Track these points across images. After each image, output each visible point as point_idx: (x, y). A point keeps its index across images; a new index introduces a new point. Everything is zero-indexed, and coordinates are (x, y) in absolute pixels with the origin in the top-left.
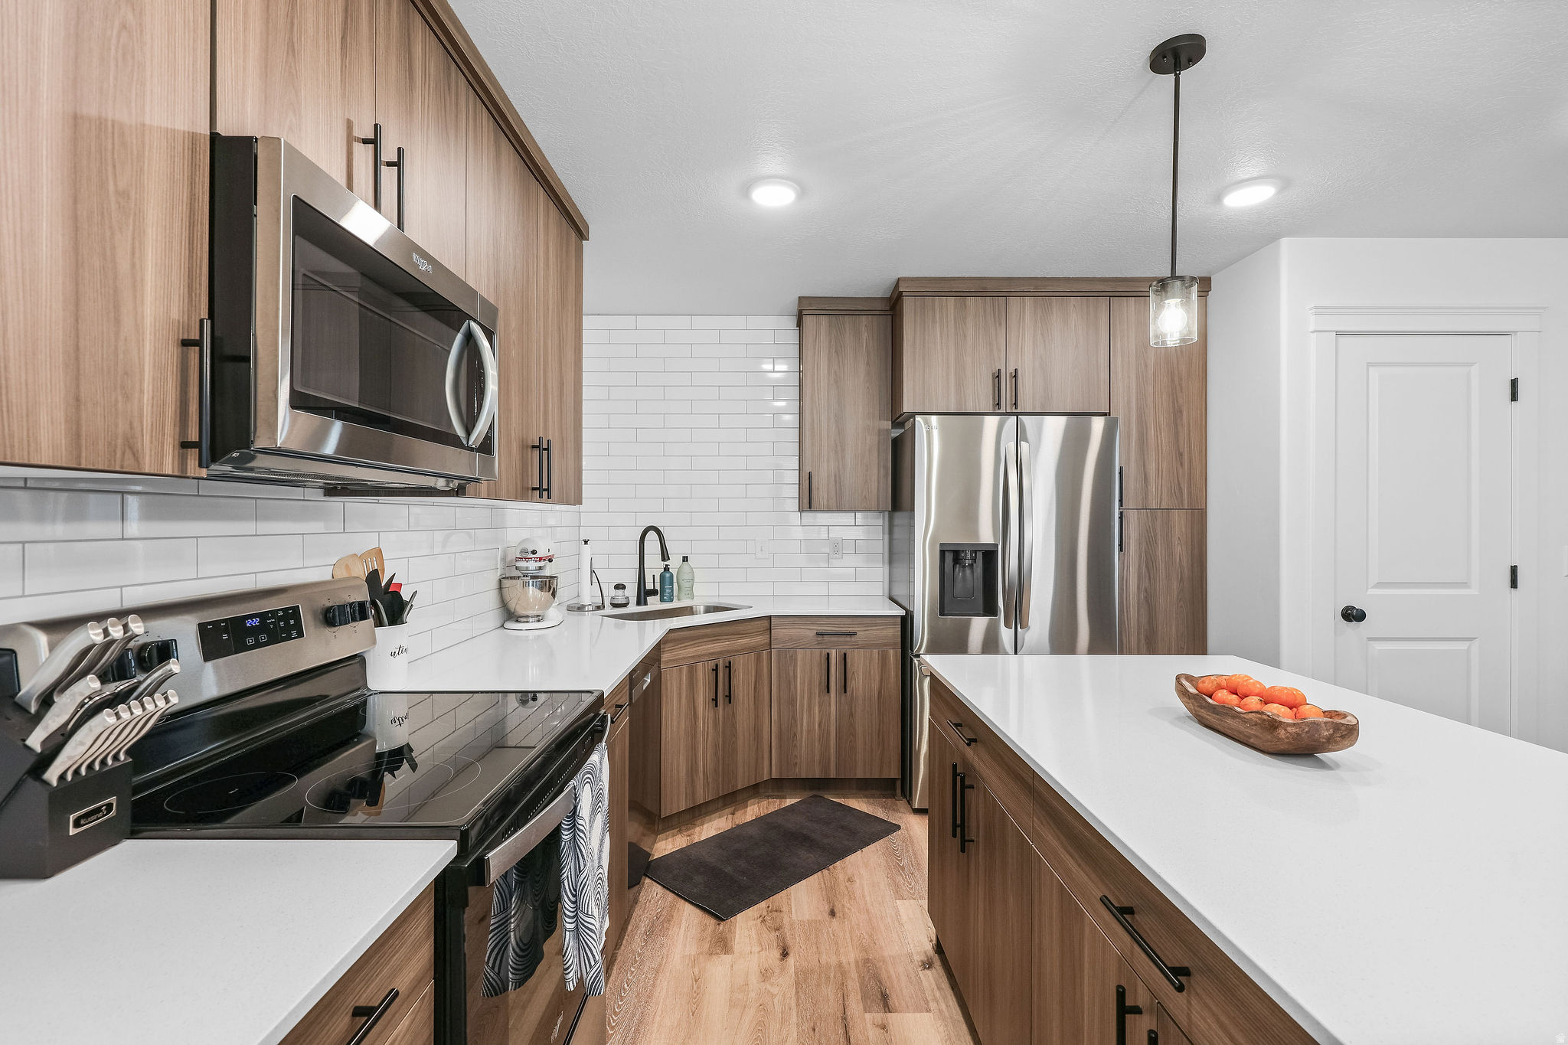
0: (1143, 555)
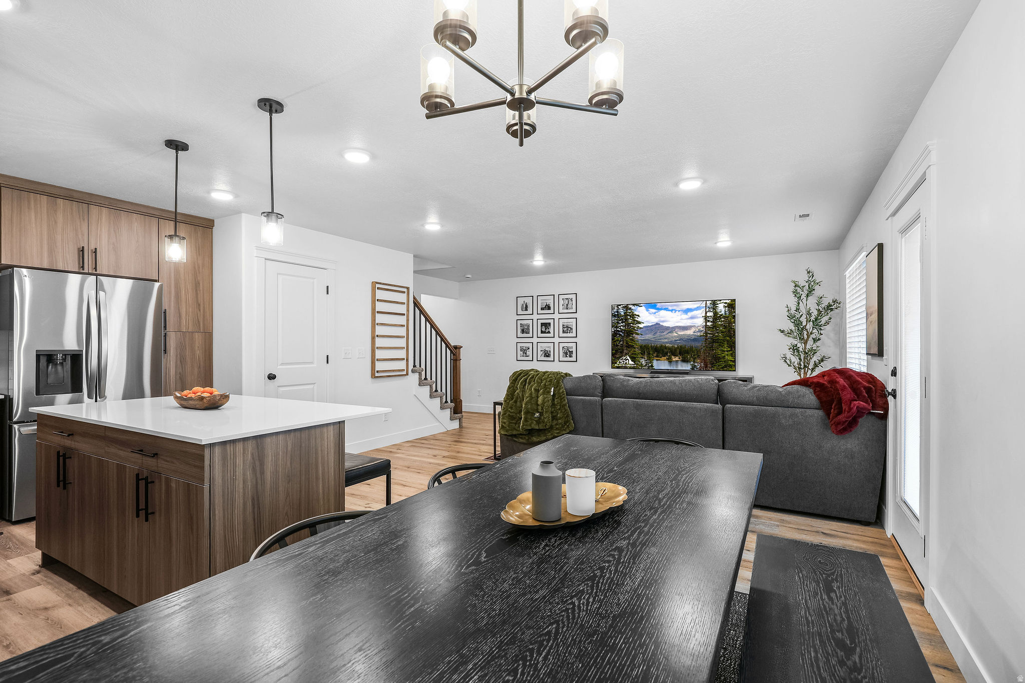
0: (179, 356)
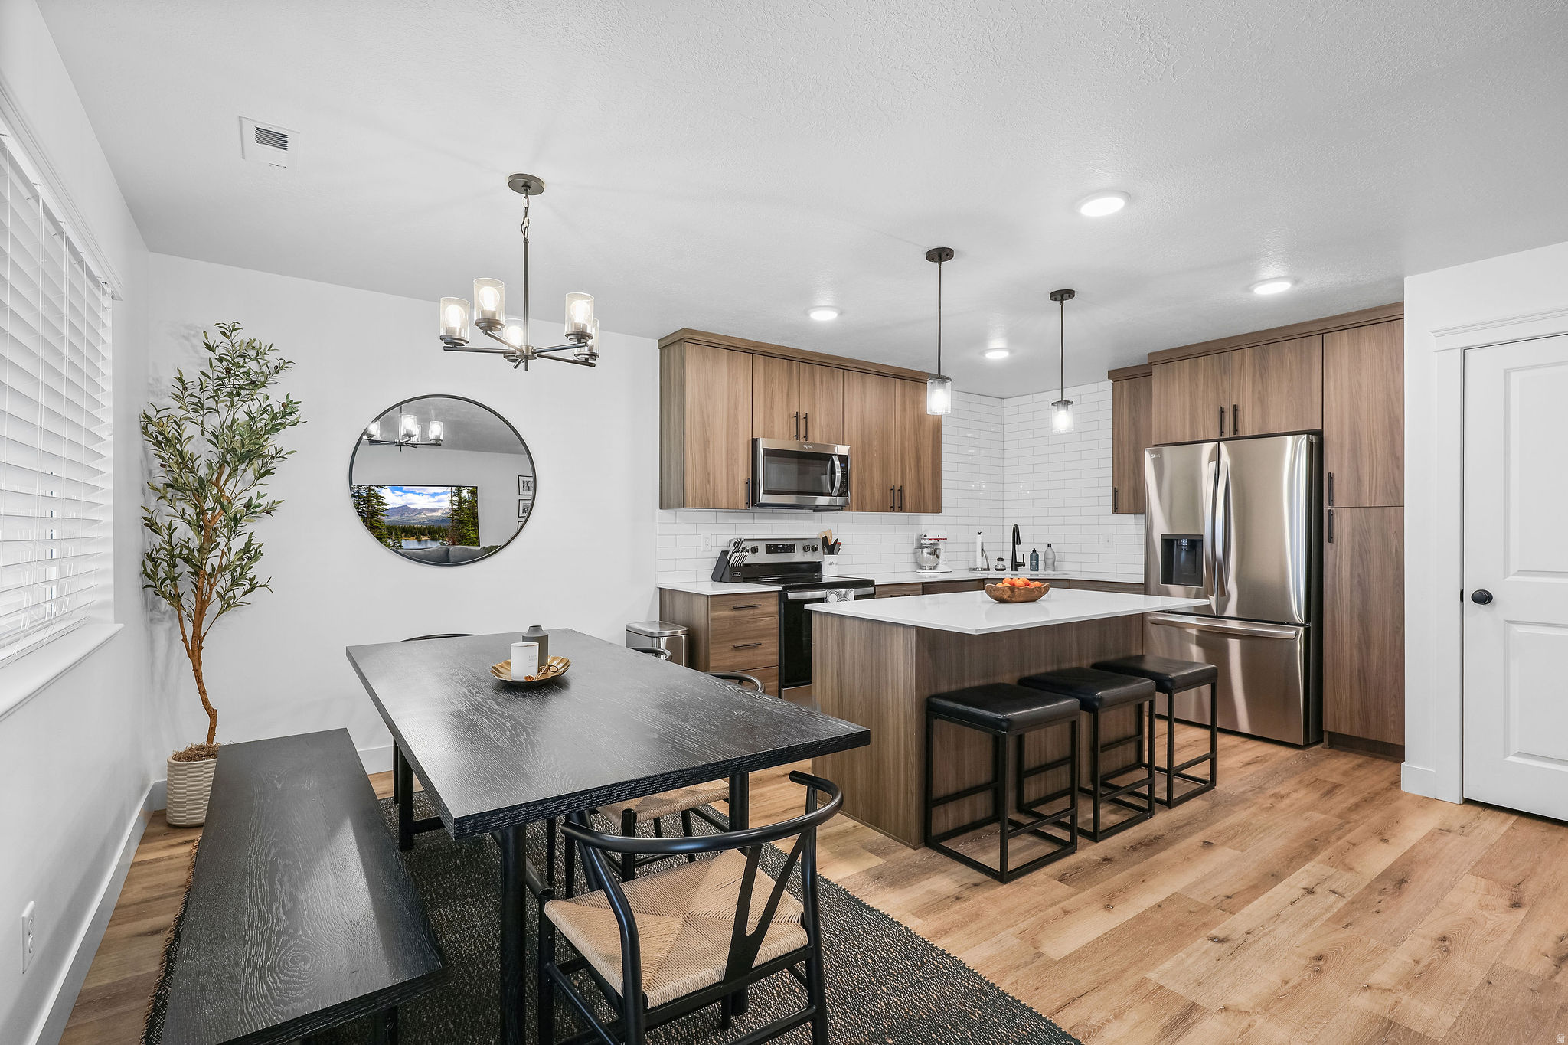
0: (1356, 545)
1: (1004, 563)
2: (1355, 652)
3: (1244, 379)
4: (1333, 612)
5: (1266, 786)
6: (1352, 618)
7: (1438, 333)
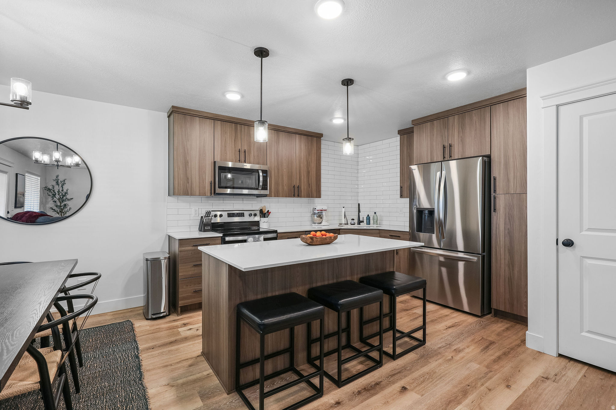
0: (507, 214)
1: (354, 221)
2: (507, 268)
3: (454, 130)
4: (496, 247)
5: (453, 343)
6: (505, 251)
7: (544, 98)
